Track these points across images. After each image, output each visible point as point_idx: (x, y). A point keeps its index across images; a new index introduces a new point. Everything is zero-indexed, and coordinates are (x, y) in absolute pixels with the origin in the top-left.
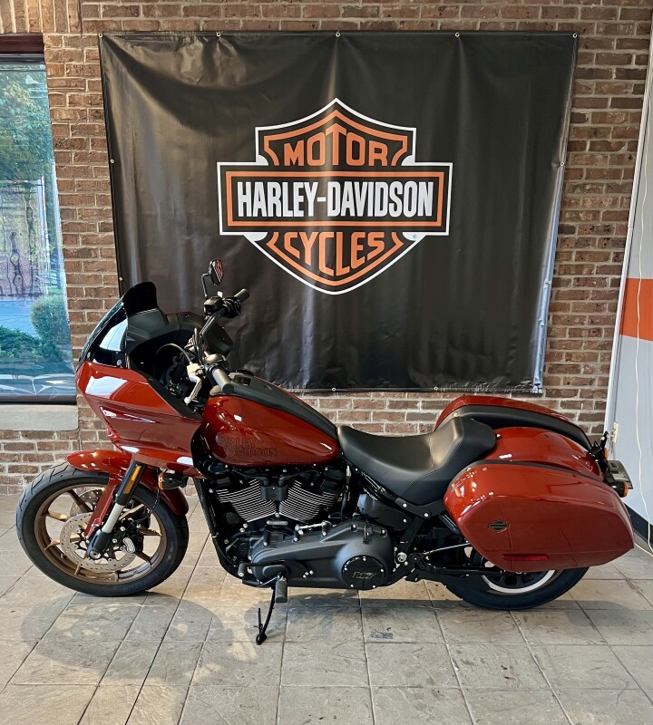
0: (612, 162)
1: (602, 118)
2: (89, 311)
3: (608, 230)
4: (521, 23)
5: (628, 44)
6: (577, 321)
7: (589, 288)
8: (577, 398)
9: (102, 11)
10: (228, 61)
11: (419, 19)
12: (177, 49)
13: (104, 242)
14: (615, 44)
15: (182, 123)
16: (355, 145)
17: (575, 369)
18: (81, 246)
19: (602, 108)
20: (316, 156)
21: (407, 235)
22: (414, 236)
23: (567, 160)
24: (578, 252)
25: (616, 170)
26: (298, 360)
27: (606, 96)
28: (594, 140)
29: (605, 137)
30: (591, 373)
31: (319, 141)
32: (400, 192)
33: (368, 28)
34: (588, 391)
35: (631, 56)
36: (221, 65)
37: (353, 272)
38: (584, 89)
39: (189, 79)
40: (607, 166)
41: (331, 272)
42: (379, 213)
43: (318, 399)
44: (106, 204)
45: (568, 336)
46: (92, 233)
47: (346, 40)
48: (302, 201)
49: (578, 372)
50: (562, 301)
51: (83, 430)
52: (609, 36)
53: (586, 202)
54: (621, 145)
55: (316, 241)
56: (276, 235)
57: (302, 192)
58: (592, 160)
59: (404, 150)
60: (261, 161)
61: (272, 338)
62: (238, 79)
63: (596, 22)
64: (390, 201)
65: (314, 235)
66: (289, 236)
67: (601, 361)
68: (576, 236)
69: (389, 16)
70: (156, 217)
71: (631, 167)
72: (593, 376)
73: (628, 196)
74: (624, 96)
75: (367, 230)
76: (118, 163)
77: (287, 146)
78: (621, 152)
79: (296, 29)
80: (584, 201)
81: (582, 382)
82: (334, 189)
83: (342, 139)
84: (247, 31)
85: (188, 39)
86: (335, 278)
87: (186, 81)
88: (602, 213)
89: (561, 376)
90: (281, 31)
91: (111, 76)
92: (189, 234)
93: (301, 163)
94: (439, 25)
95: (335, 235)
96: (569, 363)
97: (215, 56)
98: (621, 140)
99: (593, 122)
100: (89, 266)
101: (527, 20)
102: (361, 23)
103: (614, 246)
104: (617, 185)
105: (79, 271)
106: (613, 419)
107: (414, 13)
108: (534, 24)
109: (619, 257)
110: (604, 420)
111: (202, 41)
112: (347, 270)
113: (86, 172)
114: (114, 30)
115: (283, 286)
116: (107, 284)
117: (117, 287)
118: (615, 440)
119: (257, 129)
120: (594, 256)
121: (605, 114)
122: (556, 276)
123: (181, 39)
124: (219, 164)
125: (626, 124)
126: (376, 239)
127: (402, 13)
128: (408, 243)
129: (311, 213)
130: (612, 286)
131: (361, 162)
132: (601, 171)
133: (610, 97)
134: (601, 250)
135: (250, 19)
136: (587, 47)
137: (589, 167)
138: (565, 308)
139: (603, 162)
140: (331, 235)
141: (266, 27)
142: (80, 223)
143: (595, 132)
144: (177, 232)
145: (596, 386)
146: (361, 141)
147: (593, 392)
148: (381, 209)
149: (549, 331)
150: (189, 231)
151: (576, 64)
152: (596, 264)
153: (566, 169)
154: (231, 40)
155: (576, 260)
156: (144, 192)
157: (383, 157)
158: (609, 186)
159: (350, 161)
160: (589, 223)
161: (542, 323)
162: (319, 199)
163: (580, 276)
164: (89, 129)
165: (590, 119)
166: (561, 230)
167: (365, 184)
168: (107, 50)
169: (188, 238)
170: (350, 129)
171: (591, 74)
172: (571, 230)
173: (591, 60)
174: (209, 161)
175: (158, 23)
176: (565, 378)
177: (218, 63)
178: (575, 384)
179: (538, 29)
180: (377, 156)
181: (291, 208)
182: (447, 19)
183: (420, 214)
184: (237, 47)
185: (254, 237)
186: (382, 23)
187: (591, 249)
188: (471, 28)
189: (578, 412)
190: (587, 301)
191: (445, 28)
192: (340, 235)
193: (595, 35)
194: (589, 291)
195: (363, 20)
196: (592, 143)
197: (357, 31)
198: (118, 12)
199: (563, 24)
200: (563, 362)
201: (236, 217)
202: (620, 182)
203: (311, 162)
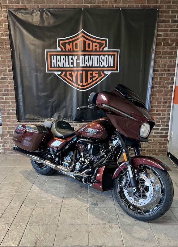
0: (170, 49)
1: (166, 35)
2: (5, 96)
3: (169, 70)
4: (141, 5)
5: (175, 12)
6: (160, 99)
7: (163, 89)
8: (160, 123)
9: (8, 2)
10: (48, 17)
11: (108, 4)
12: (32, 14)
13: (10, 75)
14: (170, 12)
15: (34, 37)
16: (89, 44)
17: (159, 114)
18: (2, 76)
19: (167, 32)
20: (76, 47)
21: (106, 72)
22: (108, 73)
23: (156, 49)
24: (160, 78)
25: (172, 52)
26: (72, 112)
27: (168, 28)
28: (164, 42)
29: (168, 41)
30: (164, 116)
31: (77, 43)
32: (103, 59)
33: (92, 7)
34: (163, 121)
35: (176, 16)
36: (46, 19)
37: (88, 84)
38: (161, 26)
39: (36, 23)
40: (168, 51)
41: (81, 84)
42: (96, 66)
43: (78, 124)
44: (10, 63)
45: (157, 104)
46: (6, 72)
47: (85, 11)
48: (72, 62)
49: (160, 115)
50: (155, 93)
51: (4, 134)
52: (169, 9)
53: (162, 62)
54: (173, 44)
55: (77, 74)
56: (64, 72)
57: (72, 59)
58: (164, 48)
59: (104, 45)
60: (59, 49)
61: (64, 104)
62: (51, 23)
63: (164, 5)
64: (100, 62)
65: (76, 72)
66: (68, 73)
67: (167, 112)
68: (159, 72)
69: (99, 3)
70: (26, 67)
71: (176, 51)
72: (165, 117)
73: (175, 60)
74: (174, 28)
75: (93, 71)
76: (13, 50)
77: (67, 45)
78: (173, 46)
79: (69, 7)
80: (161, 62)
81: (162, 118)
82: (82, 58)
83: (85, 42)
84: (54, 8)
85: (35, 11)
86: (83, 86)
87: (35, 24)
88: (167, 65)
89: (155, 116)
90: (65, 8)
91: (11, 22)
92: (36, 72)
93: (72, 50)
94: (115, 6)
95: (83, 72)
96: (157, 112)
97: (44, 16)
98: (173, 42)
99: (164, 37)
100: (5, 82)
101: (143, 4)
102: (90, 5)
103: (171, 75)
104: (172, 56)
105: (2, 84)
106: (171, 130)
107: (107, 2)
108: (145, 5)
109: (172, 79)
110: (168, 130)
111: (40, 11)
112: (87, 83)
113: (3, 53)
114: (12, 8)
115: (66, 89)
116: (11, 88)
117: (14, 89)
118: (172, 137)
119: (57, 39)
120: (165, 79)
121: (168, 34)
122: (153, 85)
123: (33, 11)
124: (46, 50)
125: (174, 37)
126: (96, 74)
127: (103, 2)
128: (106, 75)
129: (75, 65)
130: (170, 88)
131: (91, 49)
132: (166, 52)
133: (169, 29)
134: (167, 77)
135: (55, 4)
136: (162, 13)
137: (163, 51)
138: (156, 95)
139: (167, 49)
140: (81, 72)
141: (60, 7)
142: (2, 69)
143: (165, 40)
144: (33, 72)
145: (166, 120)
146: (91, 43)
147: (165, 121)
148: (97, 64)
149: (151, 103)
150: (37, 71)
151: (158, 18)
152: (165, 81)
153: (156, 52)
154: (49, 11)
155: (159, 80)
156: (22, 59)
157: (97, 48)
158: (169, 57)
159: (87, 49)
160: (163, 68)
161: (149, 100)
162: (78, 61)
163: (160, 85)
164: (4, 39)
165: (163, 36)
166: (154, 70)
167: (92, 56)
168: (10, 15)
169: (36, 73)
170: (87, 39)
171: (163, 21)
172: (158, 71)
173: (163, 17)
174: (42, 49)
175: (26, 6)
176: (156, 117)
177: (45, 19)
178: (159, 119)
179: (146, 7)
180: (96, 47)
181: (69, 64)
182: (117, 4)
183: (110, 66)
184: (50, 13)
185: (57, 73)
186: (97, 5)
187: (164, 77)
188: (125, 7)
189: (160, 128)
190: (163, 93)
191: (116, 7)
192: (84, 72)
193: (164, 9)
194: (163, 90)
195: (91, 5)
196: (164, 43)
197: (88, 8)
198: (13, 2)
199: (154, 6)
200: (155, 112)
201: (51, 67)
202: (173, 55)
203: (75, 49)
